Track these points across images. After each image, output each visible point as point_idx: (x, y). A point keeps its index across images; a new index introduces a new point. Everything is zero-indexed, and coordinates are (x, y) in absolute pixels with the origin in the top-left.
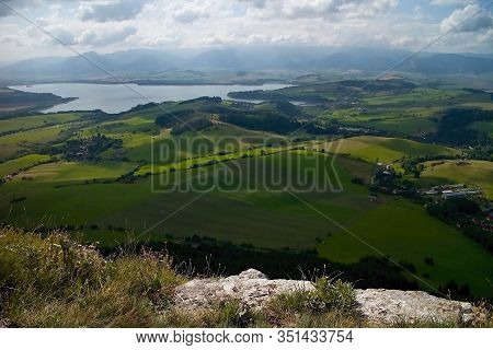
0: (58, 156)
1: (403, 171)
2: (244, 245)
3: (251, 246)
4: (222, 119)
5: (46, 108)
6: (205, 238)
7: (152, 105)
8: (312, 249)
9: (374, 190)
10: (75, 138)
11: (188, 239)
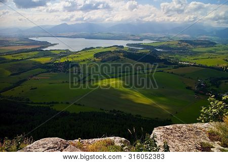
0: (50, 70)
1: (210, 84)
2: (137, 116)
3: (140, 116)
4: (124, 56)
5: (44, 48)
6: (118, 111)
7: (92, 48)
8: (169, 119)
9: (197, 93)
10: (57, 62)
11: (111, 111)
